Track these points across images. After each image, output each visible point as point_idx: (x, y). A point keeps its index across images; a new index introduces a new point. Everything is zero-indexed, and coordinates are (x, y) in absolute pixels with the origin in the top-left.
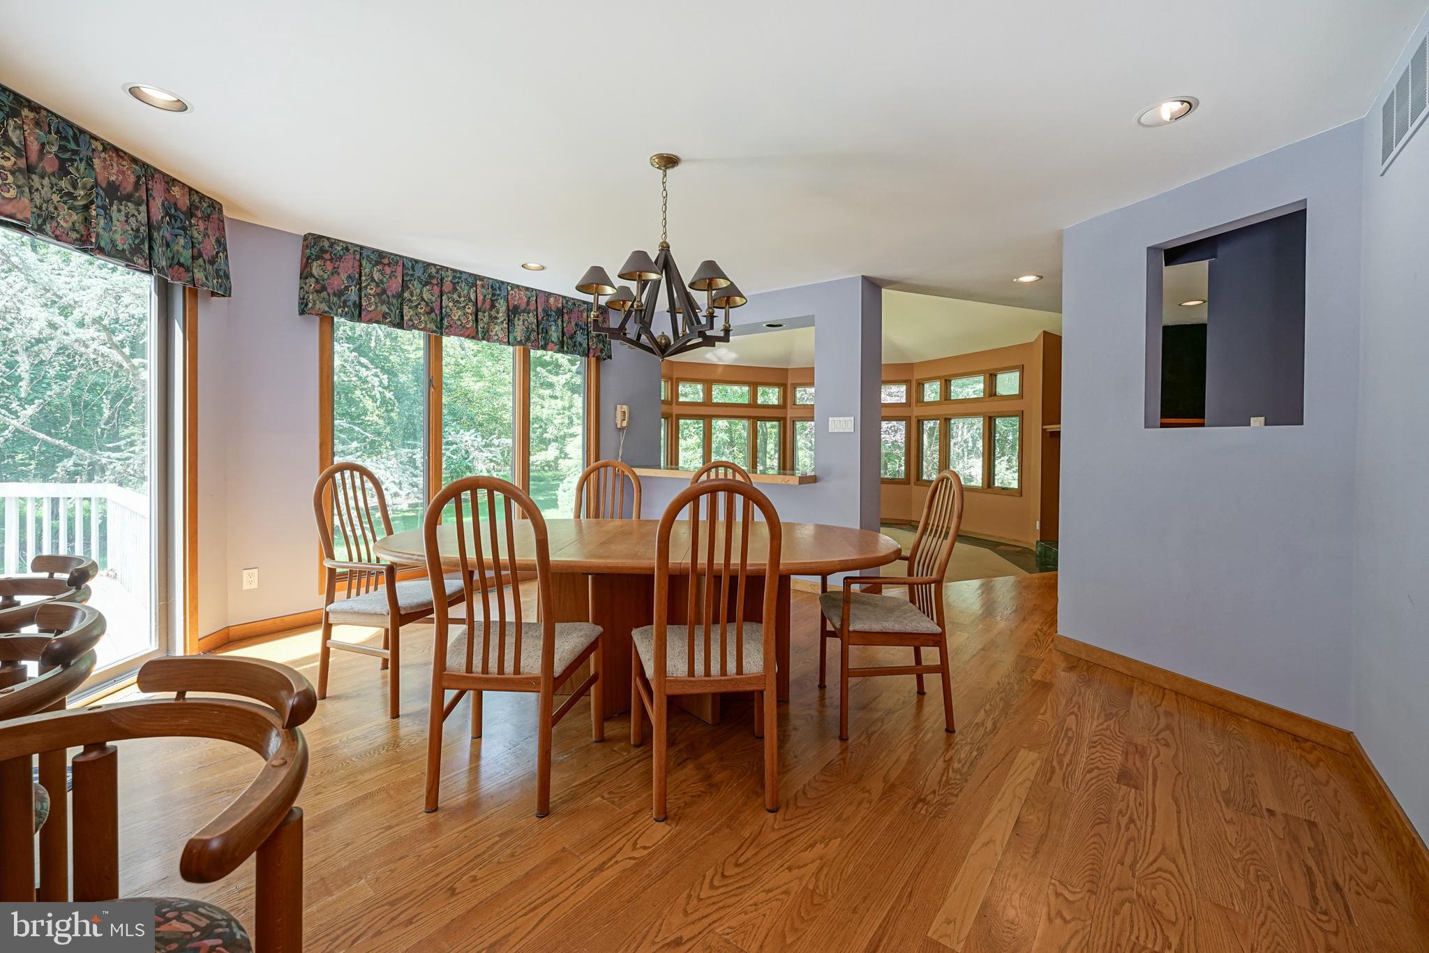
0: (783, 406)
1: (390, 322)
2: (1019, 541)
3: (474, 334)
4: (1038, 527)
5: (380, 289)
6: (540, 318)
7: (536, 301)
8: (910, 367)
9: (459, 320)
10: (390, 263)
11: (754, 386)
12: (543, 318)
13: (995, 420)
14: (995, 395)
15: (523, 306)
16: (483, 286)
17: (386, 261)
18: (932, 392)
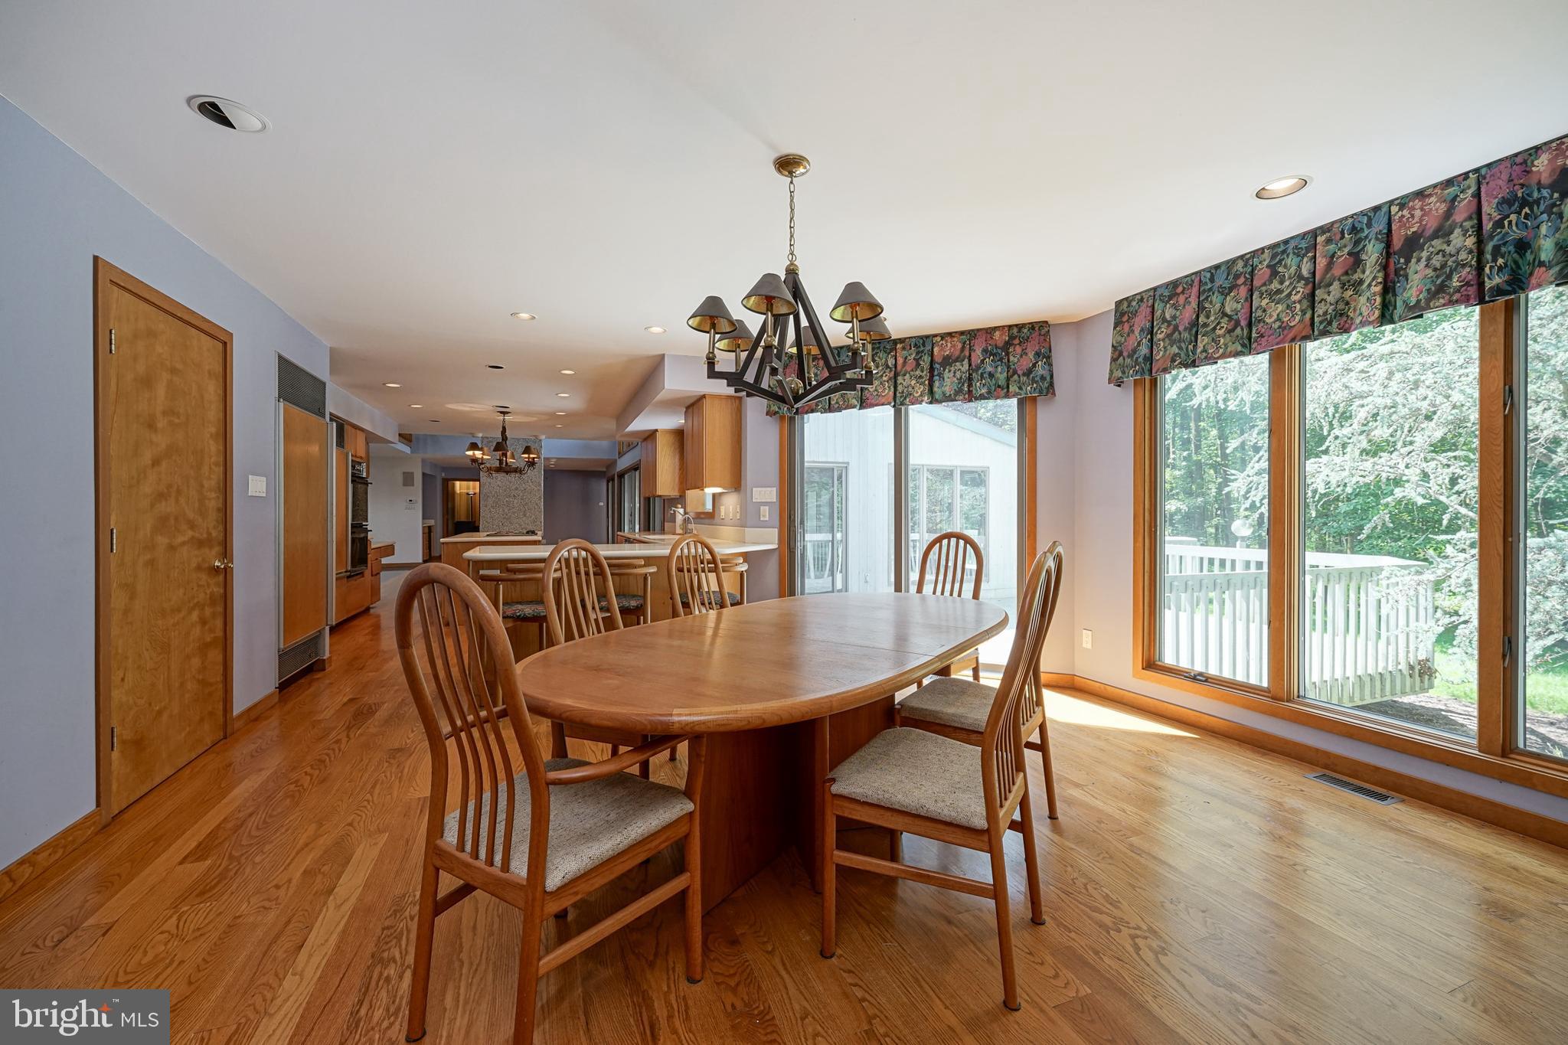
1: (1180, 363)
3: (1307, 331)
9: (1278, 319)
15: (1433, 227)
16: (1329, 241)
17: (1180, 289)
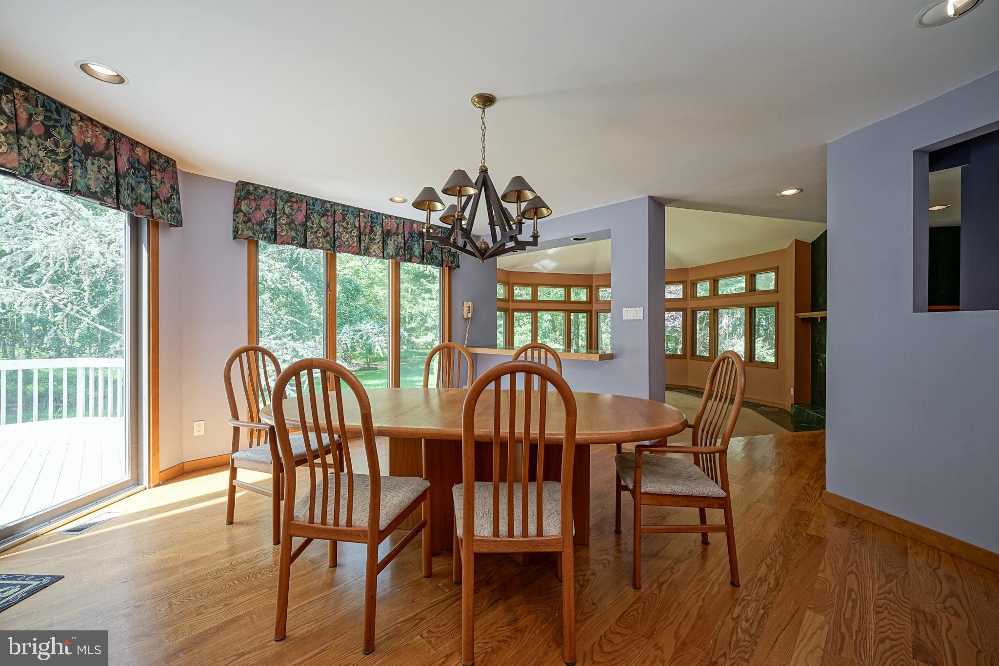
0: (589, 302)
1: (297, 243)
2: (776, 403)
3: (358, 251)
4: (792, 393)
5: (290, 219)
6: (406, 239)
7: (404, 227)
8: (686, 271)
9: (347, 241)
10: (297, 201)
11: (568, 288)
12: (408, 238)
13: (755, 310)
14: (755, 290)
15: (394, 231)
16: (364, 217)
17: (294, 200)
18: (703, 290)
